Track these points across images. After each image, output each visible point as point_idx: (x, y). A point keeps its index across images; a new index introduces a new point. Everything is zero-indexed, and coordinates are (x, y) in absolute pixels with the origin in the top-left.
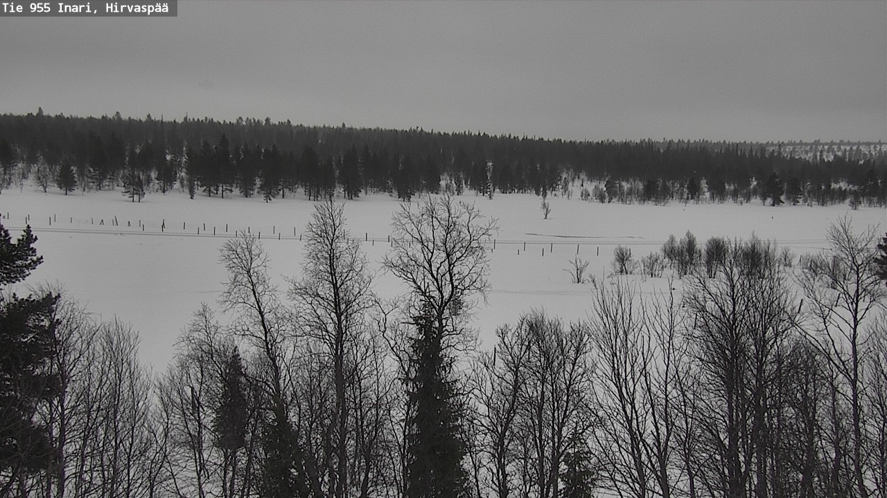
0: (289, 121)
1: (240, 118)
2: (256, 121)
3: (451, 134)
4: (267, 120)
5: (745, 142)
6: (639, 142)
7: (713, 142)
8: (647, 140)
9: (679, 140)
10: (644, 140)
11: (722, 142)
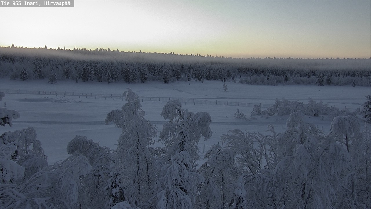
0: (118, 50)
1: (97, 49)
2: (104, 49)
3: (185, 55)
4: (109, 49)
5: (308, 58)
6: (264, 59)
7: (295, 59)
8: (267, 58)
9: (281, 58)
10: (266, 58)
11: (299, 59)
